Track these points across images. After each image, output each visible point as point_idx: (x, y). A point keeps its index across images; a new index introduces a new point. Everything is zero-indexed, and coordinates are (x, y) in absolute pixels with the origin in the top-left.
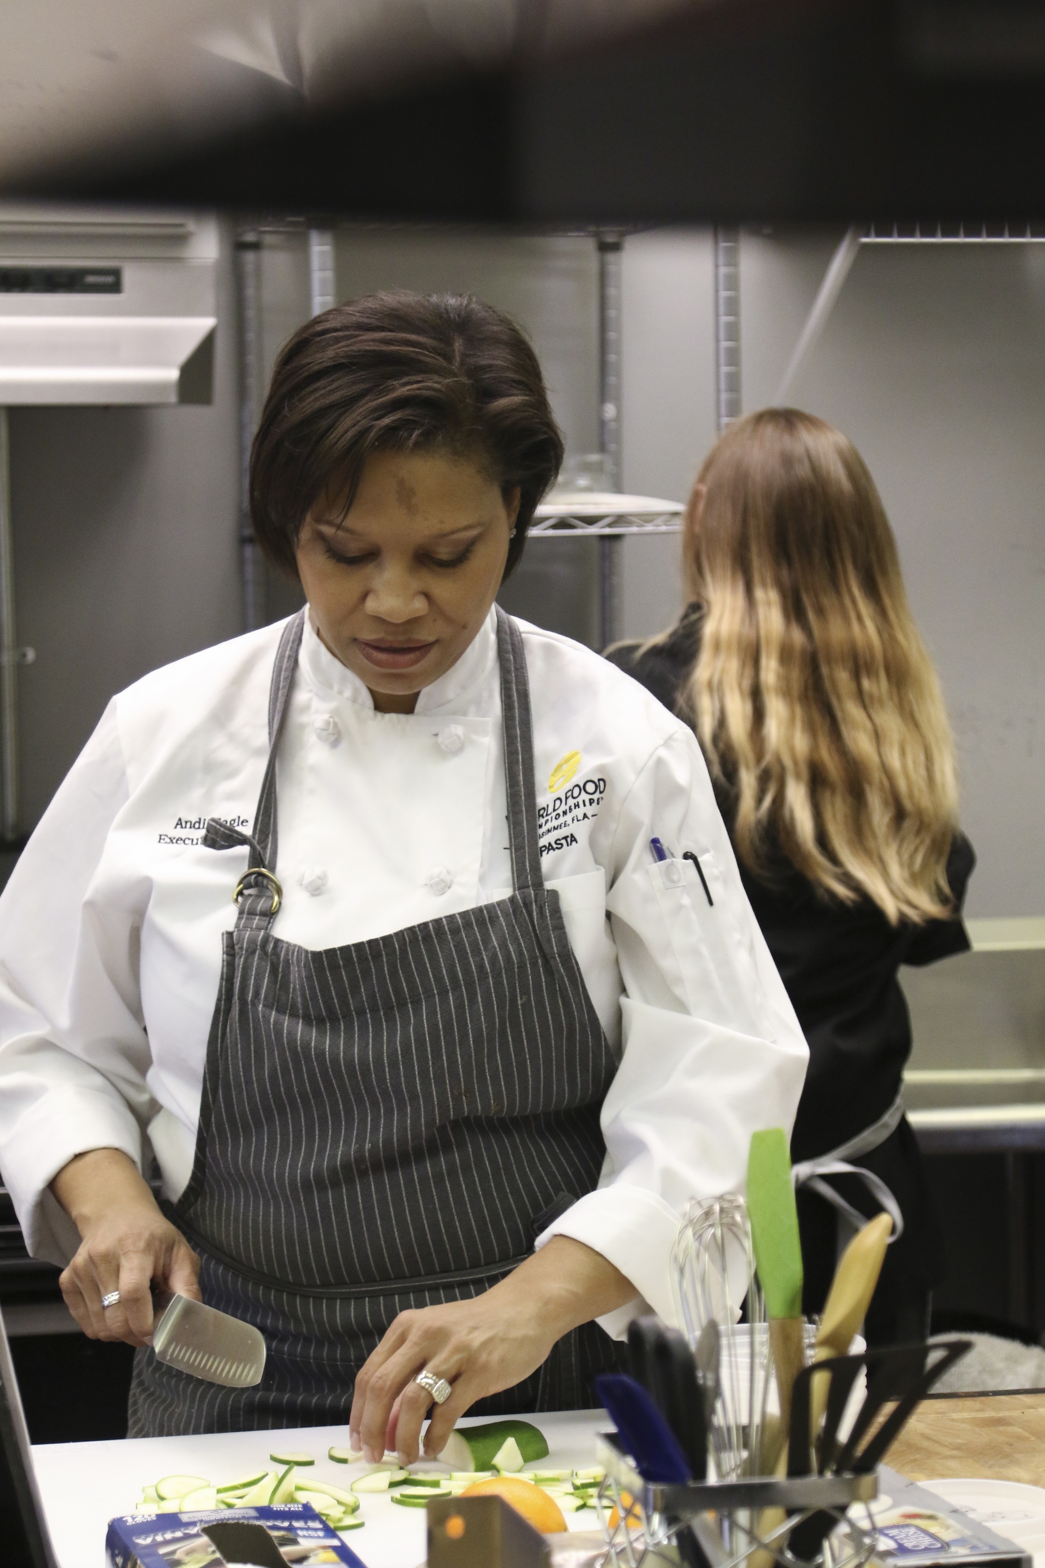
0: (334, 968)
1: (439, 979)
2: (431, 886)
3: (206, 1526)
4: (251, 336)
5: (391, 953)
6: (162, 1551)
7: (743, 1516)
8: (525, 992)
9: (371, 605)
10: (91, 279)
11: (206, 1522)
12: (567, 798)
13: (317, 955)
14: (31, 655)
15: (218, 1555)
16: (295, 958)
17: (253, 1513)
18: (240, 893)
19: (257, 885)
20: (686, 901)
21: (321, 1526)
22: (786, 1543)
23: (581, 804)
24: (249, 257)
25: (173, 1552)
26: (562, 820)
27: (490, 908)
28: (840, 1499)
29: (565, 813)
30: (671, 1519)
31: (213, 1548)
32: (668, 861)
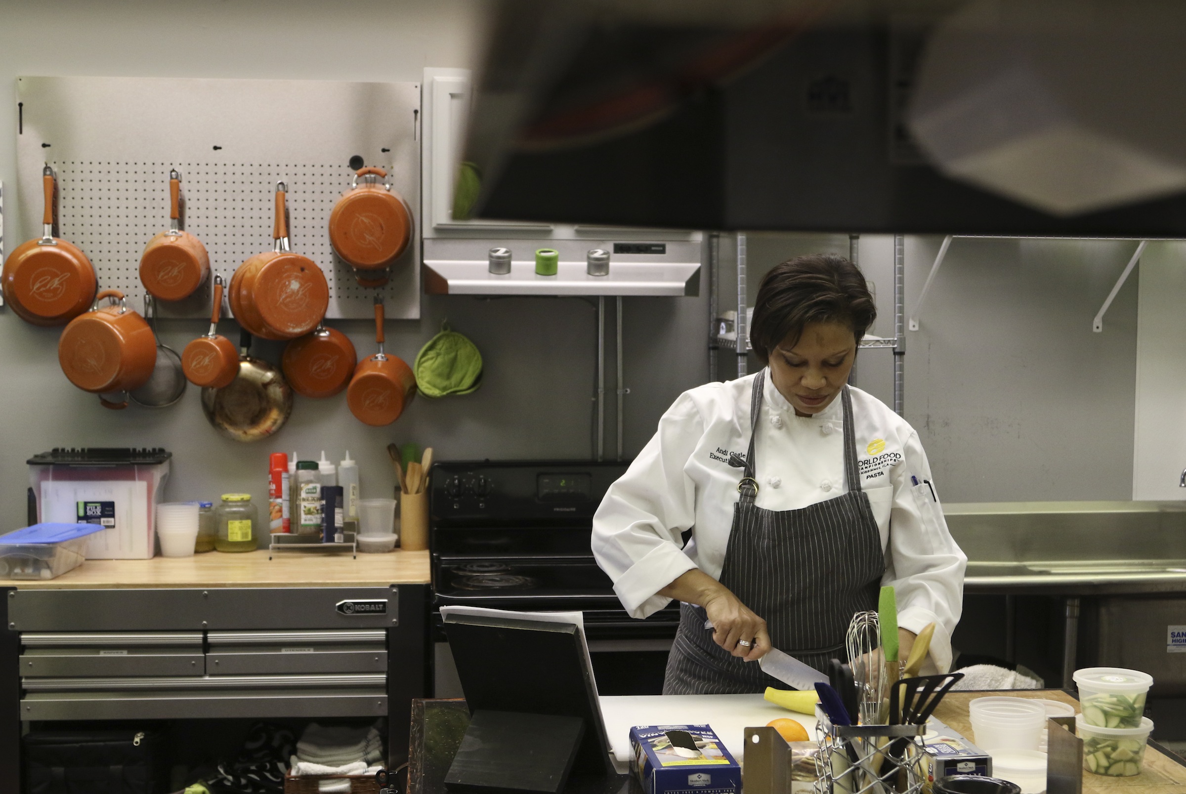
0: (783, 519)
1: (822, 527)
2: (824, 488)
3: (667, 731)
4: (714, 270)
5: (805, 515)
6: (649, 740)
7: (872, 740)
8: (855, 532)
9: (804, 382)
10: (653, 248)
11: (667, 730)
12: (880, 458)
13: (777, 513)
14: (629, 391)
15: (670, 743)
16: (766, 515)
17: (687, 728)
18: (740, 487)
19: (749, 484)
20: (927, 500)
21: (712, 734)
22: (889, 750)
23: (887, 461)
24: (715, 240)
25: (654, 741)
26: (878, 466)
27: (840, 498)
28: (912, 734)
29: (879, 464)
30: (844, 740)
31: (669, 741)
32: (919, 485)
